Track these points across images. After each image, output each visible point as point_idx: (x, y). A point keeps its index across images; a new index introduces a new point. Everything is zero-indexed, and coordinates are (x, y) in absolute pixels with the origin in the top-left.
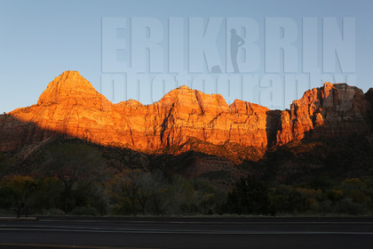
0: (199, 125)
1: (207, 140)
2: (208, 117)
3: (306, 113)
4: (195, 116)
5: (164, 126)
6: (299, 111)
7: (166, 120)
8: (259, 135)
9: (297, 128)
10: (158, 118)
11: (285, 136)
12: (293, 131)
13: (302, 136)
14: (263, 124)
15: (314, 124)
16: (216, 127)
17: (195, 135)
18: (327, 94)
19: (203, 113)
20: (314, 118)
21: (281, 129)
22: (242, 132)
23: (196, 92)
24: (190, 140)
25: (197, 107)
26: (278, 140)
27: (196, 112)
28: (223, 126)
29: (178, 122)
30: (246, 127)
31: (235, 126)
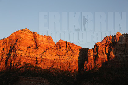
0: (33, 55)
1: (38, 66)
2: (40, 50)
3: (104, 51)
4: (31, 49)
5: (9, 55)
6: (99, 49)
7: (10, 51)
8: (73, 64)
9: (98, 60)
10: (5, 49)
11: (90, 65)
12: (95, 62)
13: (100, 66)
14: (76, 57)
15: (108, 58)
16: (45, 57)
17: (30, 62)
18: (118, 40)
19: (37, 47)
20: (108, 55)
21: (87, 60)
22: (62, 61)
23: (34, 33)
24: (26, 65)
25: (33, 43)
26: (85, 68)
27: (32, 46)
28: (50, 57)
29: (19, 53)
30: (65, 58)
31: (58, 57)
